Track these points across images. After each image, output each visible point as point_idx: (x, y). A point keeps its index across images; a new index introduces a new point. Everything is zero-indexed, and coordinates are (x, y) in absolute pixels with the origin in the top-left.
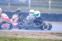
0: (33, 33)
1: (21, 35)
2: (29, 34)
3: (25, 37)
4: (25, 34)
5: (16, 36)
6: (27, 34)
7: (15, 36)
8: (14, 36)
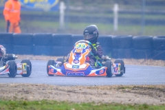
0: (70, 89)
1: (39, 93)
2: (60, 90)
3: (51, 99)
4: (50, 91)
5: (27, 95)
6: (54, 92)
7: (24, 95)
8: (20, 96)
